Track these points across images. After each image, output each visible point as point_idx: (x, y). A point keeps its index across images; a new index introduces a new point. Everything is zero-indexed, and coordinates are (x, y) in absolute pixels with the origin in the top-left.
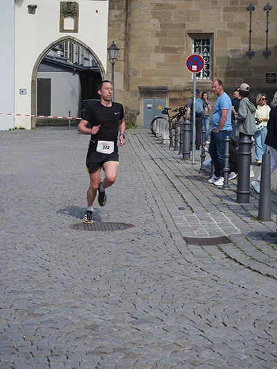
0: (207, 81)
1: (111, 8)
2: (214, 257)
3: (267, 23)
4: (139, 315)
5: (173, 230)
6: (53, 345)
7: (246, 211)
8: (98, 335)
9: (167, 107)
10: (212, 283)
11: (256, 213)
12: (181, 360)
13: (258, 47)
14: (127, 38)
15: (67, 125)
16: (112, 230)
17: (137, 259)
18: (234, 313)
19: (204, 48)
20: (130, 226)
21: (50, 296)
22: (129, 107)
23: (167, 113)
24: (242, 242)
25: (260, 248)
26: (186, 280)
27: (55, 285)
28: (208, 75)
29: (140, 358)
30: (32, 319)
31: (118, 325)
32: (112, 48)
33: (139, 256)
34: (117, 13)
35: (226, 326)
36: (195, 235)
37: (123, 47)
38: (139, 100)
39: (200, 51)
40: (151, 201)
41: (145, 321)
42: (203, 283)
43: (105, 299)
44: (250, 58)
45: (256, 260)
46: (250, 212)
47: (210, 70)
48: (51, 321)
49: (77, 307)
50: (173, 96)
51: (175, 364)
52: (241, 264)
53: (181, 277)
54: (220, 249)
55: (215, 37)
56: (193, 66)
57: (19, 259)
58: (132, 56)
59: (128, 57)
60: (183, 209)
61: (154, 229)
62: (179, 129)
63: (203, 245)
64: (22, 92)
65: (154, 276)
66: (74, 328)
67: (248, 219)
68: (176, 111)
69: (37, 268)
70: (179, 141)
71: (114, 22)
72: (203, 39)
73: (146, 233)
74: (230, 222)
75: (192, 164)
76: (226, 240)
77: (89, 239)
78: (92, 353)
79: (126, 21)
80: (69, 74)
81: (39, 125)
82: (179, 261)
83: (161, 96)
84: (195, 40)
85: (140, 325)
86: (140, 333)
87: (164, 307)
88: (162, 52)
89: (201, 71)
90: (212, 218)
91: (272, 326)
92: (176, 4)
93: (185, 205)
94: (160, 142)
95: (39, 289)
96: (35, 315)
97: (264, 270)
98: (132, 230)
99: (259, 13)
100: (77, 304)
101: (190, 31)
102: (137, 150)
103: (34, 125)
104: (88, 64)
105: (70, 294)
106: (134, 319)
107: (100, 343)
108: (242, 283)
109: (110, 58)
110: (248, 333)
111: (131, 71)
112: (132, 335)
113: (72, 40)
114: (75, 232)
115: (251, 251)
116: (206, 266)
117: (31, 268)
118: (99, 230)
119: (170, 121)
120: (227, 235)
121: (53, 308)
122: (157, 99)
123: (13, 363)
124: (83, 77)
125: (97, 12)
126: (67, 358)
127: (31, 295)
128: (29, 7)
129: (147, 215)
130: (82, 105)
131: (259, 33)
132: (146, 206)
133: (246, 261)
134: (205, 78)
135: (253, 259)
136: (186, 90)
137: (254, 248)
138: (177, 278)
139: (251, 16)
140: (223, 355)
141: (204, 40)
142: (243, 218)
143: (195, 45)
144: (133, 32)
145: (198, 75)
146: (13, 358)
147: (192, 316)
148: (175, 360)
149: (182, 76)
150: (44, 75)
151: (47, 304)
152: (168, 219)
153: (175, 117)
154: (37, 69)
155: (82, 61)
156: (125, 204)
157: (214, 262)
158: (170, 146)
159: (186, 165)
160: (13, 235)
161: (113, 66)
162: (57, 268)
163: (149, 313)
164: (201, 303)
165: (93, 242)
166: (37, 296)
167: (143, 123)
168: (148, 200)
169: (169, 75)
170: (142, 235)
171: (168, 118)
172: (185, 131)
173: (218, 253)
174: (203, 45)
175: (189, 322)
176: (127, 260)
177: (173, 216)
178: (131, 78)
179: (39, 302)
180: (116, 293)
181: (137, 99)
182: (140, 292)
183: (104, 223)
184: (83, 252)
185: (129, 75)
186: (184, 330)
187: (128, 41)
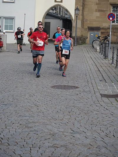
2: (113, 104)
4: (75, 130)
5: (96, 90)
6: (34, 142)
8: (55, 138)
9: (100, 35)
10: (110, 116)
12: (91, 153)
14: (84, 5)
16: (69, 89)
17: (78, 103)
20: (77, 87)
21: (37, 119)
22: (83, 35)
23: (99, 38)
26: (99, 114)
27: (40, 114)
29: (73, 151)
30: (26, 129)
31: (65, 134)
32: (77, 9)
33: (79, 101)
35: (114, 137)
36: (106, 93)
37: (82, 9)
38: (88, 32)
39: (115, 12)
40: (88, 77)
41: (77, 132)
42: (106, 115)
43: (61, 121)
48: (35, 130)
49: (48, 125)
50: (102, 31)
53: (97, 112)
54: (116, 100)
56: (112, 18)
57: (26, 101)
58: (85, 13)
59: (84, 15)
60: (102, 81)
61: (88, 90)
62: (104, 45)
63: (109, 98)
65: (84, 111)
66: (44, 134)
68: (103, 37)
69: (33, 105)
70: (103, 50)
72: (117, 7)
73: (84, 91)
75: (108, 61)
77: (58, 93)
78: (51, 147)
82: (97, 105)
83: (98, 31)
84: (114, 7)
85: (75, 134)
86: (74, 138)
87: (87, 126)
88: (98, 12)
89: (115, 20)
90: (114, 86)
93: (103, 79)
94: (95, 51)
95: (32, 115)
96: (28, 127)
98: (78, 89)
101: (111, 3)
102: (85, 54)
104: (66, 16)
105: (46, 118)
107: (55, 142)
109: (75, 14)
111: (85, 19)
112: (71, 139)
113: (60, 5)
114: (53, 89)
116: (109, 108)
117: (31, 105)
118: (63, 89)
119: (100, 42)
121: (37, 124)
122: (96, 32)
123: (15, 150)
126: (39, 149)
127: (28, 118)
129: (86, 83)
132: (86, 79)
134: (117, 23)
136: (108, 29)
140: (111, 151)
143: (113, 9)
144: (86, 3)
146: (15, 147)
147: (99, 131)
148: (89, 152)
149: (107, 22)
151: (33, 122)
152: (94, 85)
153: (102, 40)
154: (45, 18)
155: (64, 15)
156: (76, 78)
157: (113, 106)
158: (100, 53)
159: (106, 61)
160: (25, 90)
161: (77, 17)
162: (42, 105)
163: (80, 129)
164: (104, 125)
165: (60, 94)
166: (31, 118)
167: (89, 42)
168: (87, 76)
169: (101, 22)
170: (82, 92)
171: (99, 40)
172: (106, 46)
173: (115, 102)
174: (117, 9)
175: (98, 134)
176: (73, 103)
177: (97, 84)
178: (84, 23)
179: (31, 121)
180: (66, 118)
181: (87, 32)
182: (77, 119)
183: (66, 86)
184: (55, 99)
185: (84, 21)
186: (95, 138)
187: (84, 7)
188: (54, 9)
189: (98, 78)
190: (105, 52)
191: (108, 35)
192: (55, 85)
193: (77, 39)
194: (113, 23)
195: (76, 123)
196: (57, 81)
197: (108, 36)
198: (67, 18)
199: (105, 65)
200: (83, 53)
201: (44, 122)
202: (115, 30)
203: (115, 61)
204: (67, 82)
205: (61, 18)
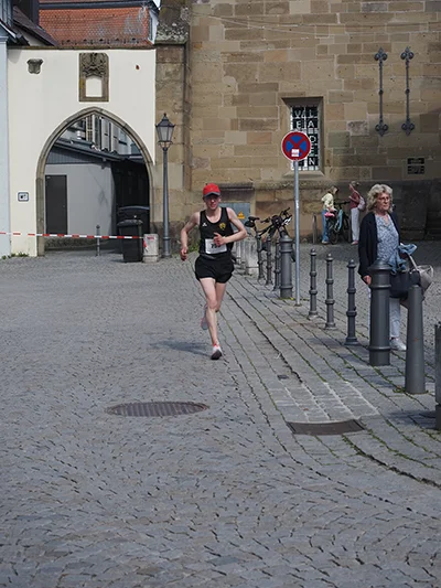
0: (315, 173)
1: (159, 61)
2: (338, 453)
3: (408, 79)
4: (223, 550)
5: (271, 411)
7: (386, 378)
8: (158, 583)
9: (253, 215)
11: (401, 381)
13: (394, 118)
14: (187, 108)
15: (95, 248)
16: (174, 414)
17: (215, 461)
18: (375, 543)
19: (308, 121)
20: (201, 407)
21: (80, 524)
23: (253, 225)
24: (381, 429)
25: (411, 436)
26: (296, 491)
27: (87, 506)
28: (316, 164)
30: (52, 561)
31: (190, 566)
32: (163, 124)
33: (219, 455)
34: (170, 70)
35: (362, 563)
36: (306, 418)
37: (181, 123)
39: (302, 126)
40: (234, 366)
41: (235, 560)
43: (167, 526)
44: (382, 135)
45: (405, 457)
46: (391, 379)
47: (319, 156)
48: (82, 563)
49: (125, 541)
50: (262, 197)
52: (381, 464)
53: (289, 488)
54: (346, 440)
55: (326, 103)
56: (293, 151)
57: (28, 465)
58: (195, 135)
59: (189, 138)
60: (285, 378)
61: (240, 411)
62: (273, 249)
63: (320, 434)
64: (22, 197)
65: (243, 487)
66: (119, 574)
67: (389, 391)
68: (267, 221)
69: (56, 479)
70: (273, 269)
71: (165, 82)
72: (307, 107)
73: (228, 418)
74: (362, 397)
75: (296, 305)
76: (355, 426)
77: (138, 430)
79: (185, 82)
80: (96, 167)
81: (49, 248)
82: (283, 461)
83: (243, 199)
84: (294, 110)
85: (226, 566)
86: (226, 578)
87: (262, 537)
88: (242, 129)
90: (332, 391)
91: (435, 562)
92: (262, 53)
93: (287, 372)
94: (243, 271)
95: (62, 512)
96: (58, 555)
97: (419, 471)
98: (205, 413)
99: (394, 63)
100: (124, 534)
101: (285, 94)
103: (42, 250)
104: (126, 151)
105: (111, 519)
106: (215, 557)
108: (385, 494)
109: (160, 141)
110: (399, 575)
111: (194, 160)
112: (213, 582)
113: (99, 112)
114: (115, 419)
115: (397, 442)
116: (328, 468)
117: (47, 478)
118: (152, 415)
119: (258, 239)
120: (357, 418)
121: (85, 542)
124: (118, 171)
125: (137, 67)
127: (48, 522)
128: (29, 62)
129: (227, 389)
130: (118, 216)
131: (395, 95)
132: (226, 375)
133: (389, 460)
134: (312, 168)
135: (401, 455)
136: (281, 188)
137: (402, 437)
138: (280, 488)
139: (381, 69)
141: (308, 109)
142: (382, 390)
143: (294, 116)
144: (195, 99)
145: (301, 164)
147: (307, 550)
149: (275, 166)
150: (55, 170)
151: (75, 537)
152: (261, 394)
153: (265, 231)
154: (45, 160)
155: (116, 147)
156: (193, 373)
157: (339, 461)
158: (260, 277)
159: (287, 307)
160: (16, 426)
161: (165, 153)
162: (89, 477)
163: (238, 546)
164: (320, 528)
165: (144, 434)
166: (59, 523)
169: (255, 165)
170: (222, 421)
171: (254, 233)
172: (282, 253)
173: (345, 446)
174: (308, 115)
175: (303, 558)
176: (199, 462)
177: (270, 390)
178: (193, 172)
179: (62, 533)
180: (184, 515)
182: (222, 512)
183: (160, 403)
184: (129, 451)
185: (191, 167)
186: (296, 572)
187: (188, 113)
188: (75, 125)
189: (271, 370)
190: (280, 274)
191: (285, 213)
192: (119, 403)
193: (171, 232)
196: (123, 388)
197: (284, 217)
198: (128, 156)
199: (287, 322)
201: (110, 534)
202: (305, 192)
203: (321, 307)
204: (163, 389)
205: (104, 160)
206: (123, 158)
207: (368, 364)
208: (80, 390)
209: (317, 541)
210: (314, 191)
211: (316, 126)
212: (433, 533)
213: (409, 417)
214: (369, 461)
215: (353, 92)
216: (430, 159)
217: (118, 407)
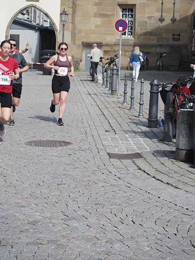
0: (131, 39)
2: (129, 169)
4: (70, 214)
5: (101, 147)
7: (155, 134)
8: (37, 229)
10: (125, 189)
12: (98, 250)
13: (167, 15)
14: (74, 6)
16: (56, 146)
17: (72, 169)
18: (141, 213)
19: (129, 15)
20: (69, 143)
21: (5, 197)
22: (75, 56)
24: (151, 158)
25: (163, 162)
26: (108, 186)
27: (9, 189)
28: (132, 35)
29: (67, 249)
31: (53, 221)
32: (63, 13)
33: (74, 167)
35: (134, 223)
36: (116, 151)
37: (71, 13)
38: (82, 51)
39: (126, 17)
40: (86, 125)
41: (74, 219)
42: (119, 189)
43: (45, 201)
44: (161, 23)
45: (160, 171)
46: (157, 135)
47: (133, 31)
48: (3, 217)
49: (23, 207)
50: (106, 48)
51: (93, 254)
53: (104, 184)
54: (134, 162)
55: (137, 7)
56: (120, 28)
58: (77, 19)
59: (75, 22)
60: (109, 131)
61: (86, 146)
62: (109, 72)
63: (122, 159)
65: (83, 183)
66: (19, 223)
67: (156, 140)
68: (108, 59)
70: (109, 81)
72: (128, 9)
73: (81, 149)
74: (143, 142)
75: (118, 98)
76: (138, 156)
77: (38, 153)
78: (31, 243)
80: (33, 32)
82: (103, 171)
84: (123, 9)
85: (70, 222)
86: (69, 228)
87: (89, 208)
88: (99, 17)
89: (127, 32)
90: (129, 139)
91: (169, 224)
93: (110, 129)
97: (165, 179)
98: (69, 147)
100: (24, 204)
101: (118, 2)
102: (79, 87)
104: (47, 25)
105: (19, 196)
106: (66, 217)
107: (38, 236)
108: (149, 189)
109: (61, 21)
110: (151, 230)
111: (77, 30)
112: (63, 229)
113: (35, 7)
114: (29, 147)
115: (157, 165)
116: (123, 176)
118: (46, 146)
119: (103, 67)
120: (139, 152)
121: (5, 207)
124: (43, 33)
126: (12, 248)
129: (82, 135)
130: (41, 54)
131: (168, 5)
132: (82, 129)
133: (152, 172)
134: (129, 36)
135: (158, 171)
136: (115, 45)
137: (159, 162)
140: (131, 247)
141: (129, 9)
142: (152, 139)
143: (123, 12)
144: (78, 3)
147: (109, 215)
148: (94, 250)
149: (113, 34)
150: (14, 32)
152: (97, 139)
153: (107, 64)
154: (9, 27)
155: (43, 23)
157: (129, 172)
158: (103, 85)
159: (114, 99)
161: (64, 27)
162: (12, 175)
163: (77, 212)
164: (117, 205)
165: (40, 156)
167: (84, 67)
168: (84, 125)
169: (104, 34)
170: (78, 151)
171: (102, 64)
172: (113, 74)
173: (132, 165)
175: (107, 219)
176: (64, 170)
177: (101, 137)
178: (76, 35)
180: (53, 195)
181: (80, 50)
182: (71, 194)
183: (50, 141)
184: (33, 163)
185: (75, 33)
186: (102, 226)
187: (75, 9)
188: (25, 12)
189: (102, 128)
190: (111, 84)
191: (116, 56)
192: (31, 140)
194: (123, 36)
195: (70, 202)
196: (34, 133)
197: (115, 58)
198: (48, 27)
199: (113, 106)
200: (75, 86)
201: (18, 203)
202: (126, 47)
203: (128, 99)
204: (52, 134)
205: (37, 28)
206: (45, 28)
207: (147, 127)
208: (15, 133)
209: (114, 211)
210: (130, 47)
211: (132, 17)
212: (169, 209)
213: (163, 153)
214: (143, 173)
215: (150, 3)
216: (183, 34)
217: (31, 142)
